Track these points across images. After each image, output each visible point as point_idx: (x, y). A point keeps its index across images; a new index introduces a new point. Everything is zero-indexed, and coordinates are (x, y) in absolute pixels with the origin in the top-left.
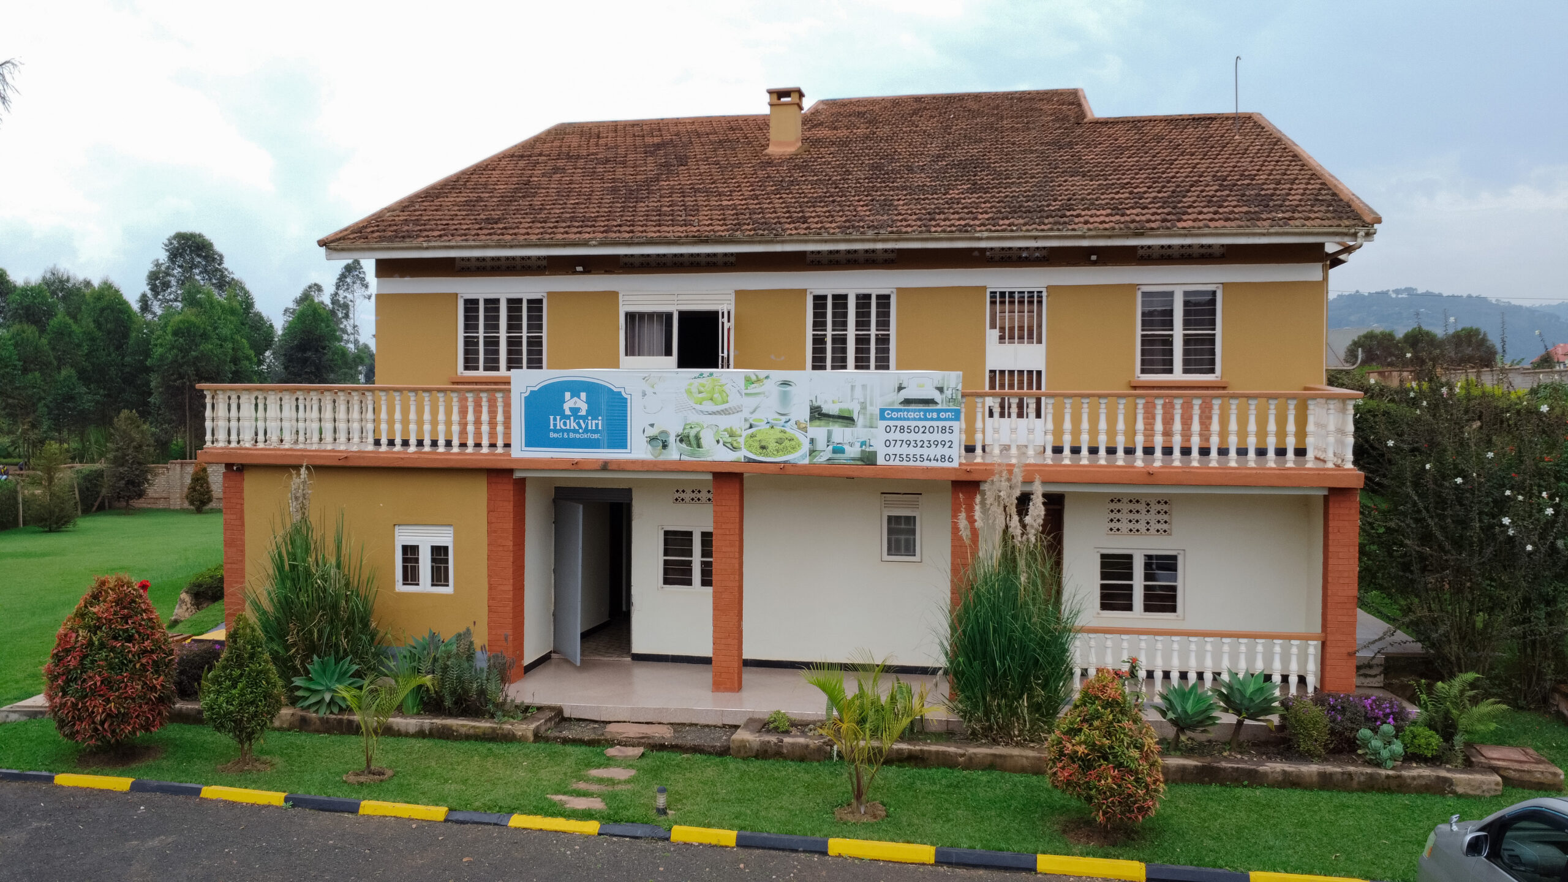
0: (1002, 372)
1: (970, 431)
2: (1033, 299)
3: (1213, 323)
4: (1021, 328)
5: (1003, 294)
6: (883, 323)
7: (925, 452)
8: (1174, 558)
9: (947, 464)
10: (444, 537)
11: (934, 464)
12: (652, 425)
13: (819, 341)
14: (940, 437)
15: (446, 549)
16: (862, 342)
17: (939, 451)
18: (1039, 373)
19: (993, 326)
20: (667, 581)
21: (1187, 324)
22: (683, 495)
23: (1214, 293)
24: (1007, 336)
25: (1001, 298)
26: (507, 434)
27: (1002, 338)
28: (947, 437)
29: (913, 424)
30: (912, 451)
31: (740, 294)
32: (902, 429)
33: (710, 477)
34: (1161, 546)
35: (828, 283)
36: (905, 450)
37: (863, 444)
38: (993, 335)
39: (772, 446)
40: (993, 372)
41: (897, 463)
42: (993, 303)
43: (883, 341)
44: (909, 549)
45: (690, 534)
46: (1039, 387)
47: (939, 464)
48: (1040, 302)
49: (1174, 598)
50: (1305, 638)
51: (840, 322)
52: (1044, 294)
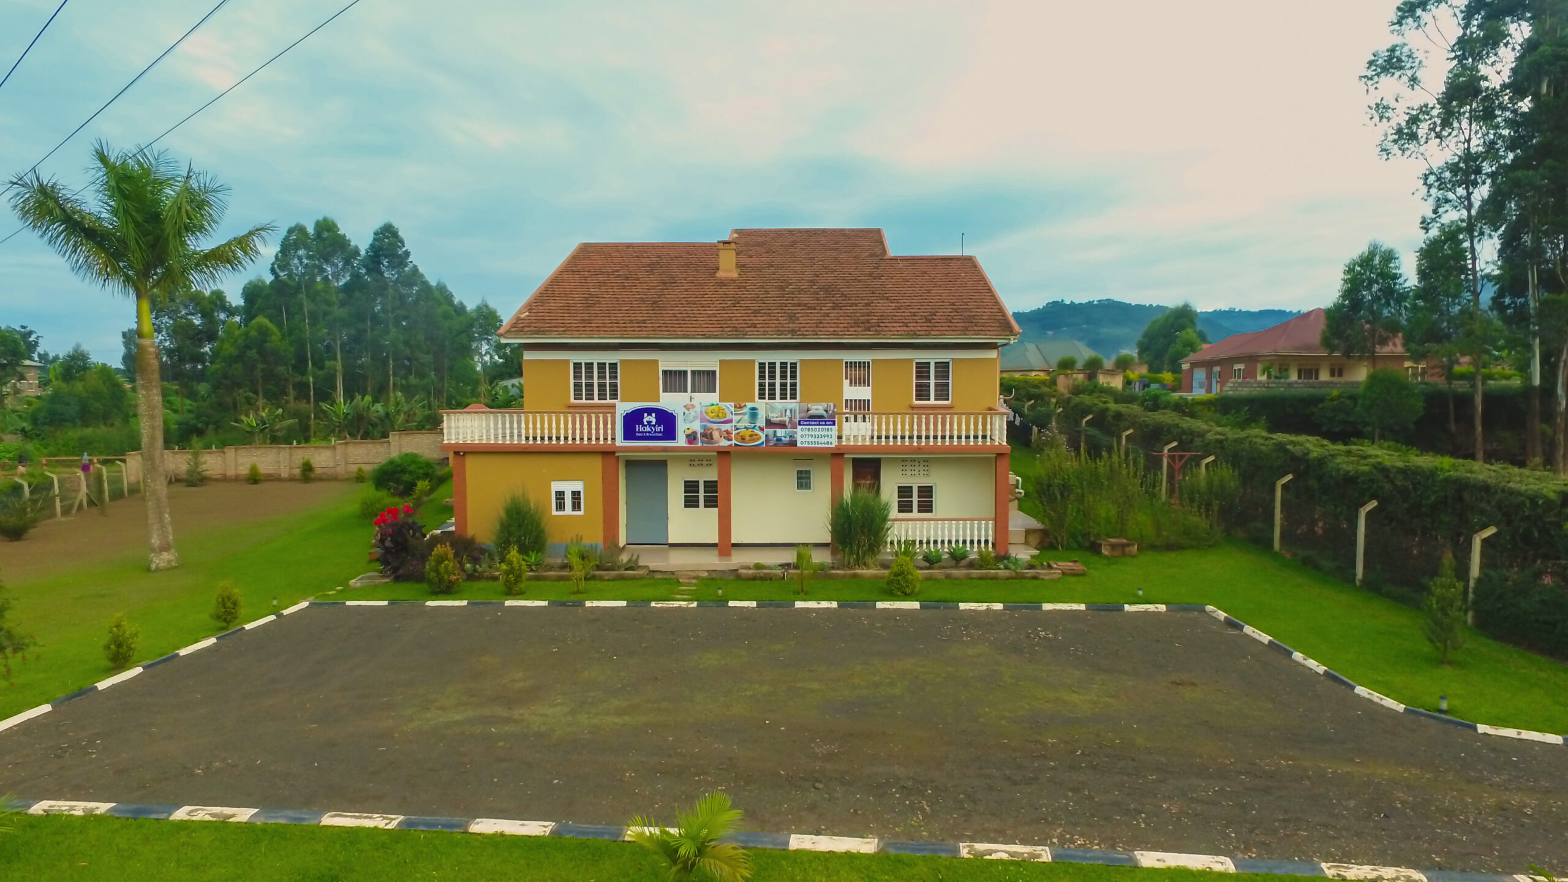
0: (851, 400)
1: (840, 430)
2: (865, 365)
3: (948, 377)
4: (860, 379)
5: (851, 363)
6: (793, 376)
7: (820, 440)
8: (931, 487)
9: (829, 446)
10: (578, 486)
11: (823, 446)
12: (688, 429)
13: (762, 385)
14: (826, 433)
15: (579, 492)
16: (783, 386)
17: (826, 440)
18: (869, 401)
19: (846, 378)
20: (686, 506)
21: (936, 377)
22: (693, 463)
23: (948, 363)
24: (854, 382)
25: (850, 365)
26: (613, 433)
27: (851, 383)
28: (829, 433)
29: (814, 427)
30: (813, 440)
31: (721, 361)
32: (809, 430)
33: (715, 454)
34: (925, 482)
35: (766, 357)
36: (810, 439)
37: (790, 437)
38: (846, 382)
39: (748, 438)
40: (847, 400)
41: (807, 445)
42: (846, 367)
43: (794, 385)
44: (808, 486)
45: (698, 482)
46: (868, 410)
47: (826, 446)
48: (869, 367)
49: (931, 506)
50: (987, 520)
51: (772, 376)
52: (871, 363)
